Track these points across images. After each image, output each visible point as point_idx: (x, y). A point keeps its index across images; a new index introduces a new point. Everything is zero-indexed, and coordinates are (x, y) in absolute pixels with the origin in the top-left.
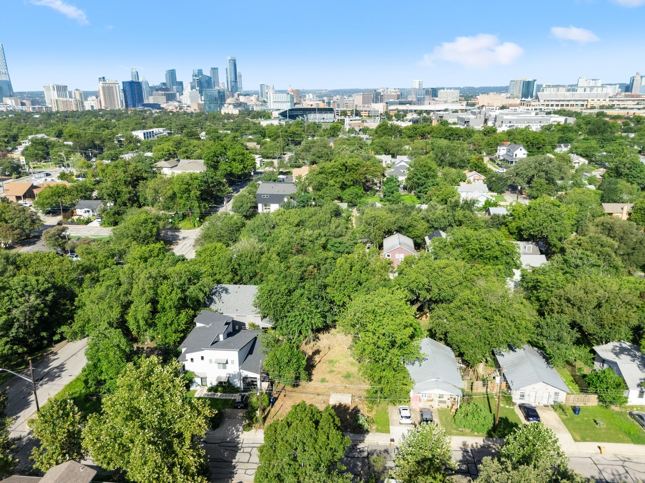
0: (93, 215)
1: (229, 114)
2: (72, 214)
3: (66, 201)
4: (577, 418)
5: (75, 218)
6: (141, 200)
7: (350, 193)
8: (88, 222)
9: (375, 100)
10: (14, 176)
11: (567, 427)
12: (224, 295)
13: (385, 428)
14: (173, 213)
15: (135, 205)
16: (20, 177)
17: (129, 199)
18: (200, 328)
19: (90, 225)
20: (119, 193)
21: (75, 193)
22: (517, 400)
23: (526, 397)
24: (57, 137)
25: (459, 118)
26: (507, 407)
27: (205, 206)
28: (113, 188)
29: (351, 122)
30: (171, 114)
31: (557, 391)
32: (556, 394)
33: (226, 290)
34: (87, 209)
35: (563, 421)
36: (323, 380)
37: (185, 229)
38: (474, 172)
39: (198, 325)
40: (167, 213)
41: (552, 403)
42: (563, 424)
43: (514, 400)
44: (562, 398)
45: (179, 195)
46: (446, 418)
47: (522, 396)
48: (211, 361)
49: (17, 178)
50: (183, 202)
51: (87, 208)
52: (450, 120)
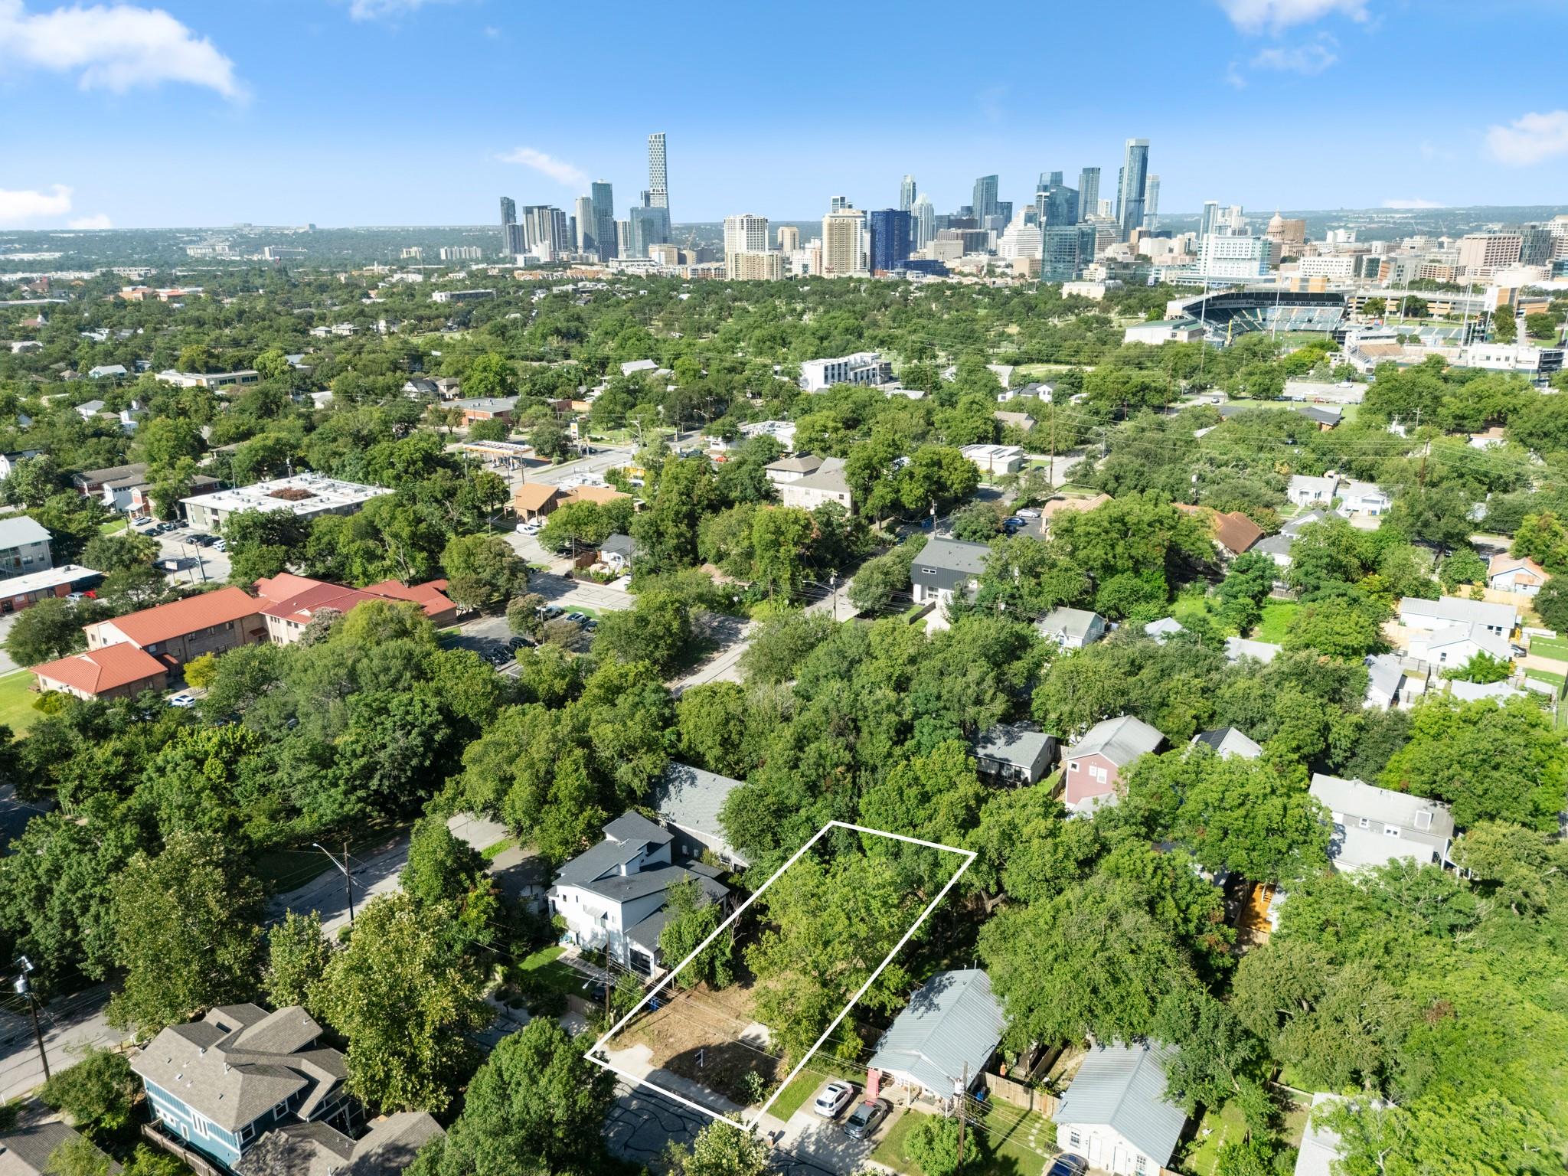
0: (622, 568)
1: (1078, 296)
2: (594, 559)
3: (589, 534)
5: (594, 568)
6: (699, 551)
8: (609, 579)
9: (1527, 252)
10: (555, 459)
12: (686, 786)
13: (783, 1112)
14: (746, 586)
15: (687, 559)
16: (566, 460)
18: (609, 843)
19: (613, 585)
20: (660, 535)
21: (605, 520)
22: (1065, 1144)
23: (1083, 1145)
26: (1037, 1151)
27: (805, 577)
32: (1141, 1160)
33: (694, 779)
34: (615, 554)
37: (756, 619)
38: (1526, 561)
39: (609, 837)
40: (736, 582)
43: (1059, 1144)
44: (1152, 1171)
46: (905, 1131)
47: (1075, 1141)
49: (560, 463)
50: (763, 568)
51: (618, 551)
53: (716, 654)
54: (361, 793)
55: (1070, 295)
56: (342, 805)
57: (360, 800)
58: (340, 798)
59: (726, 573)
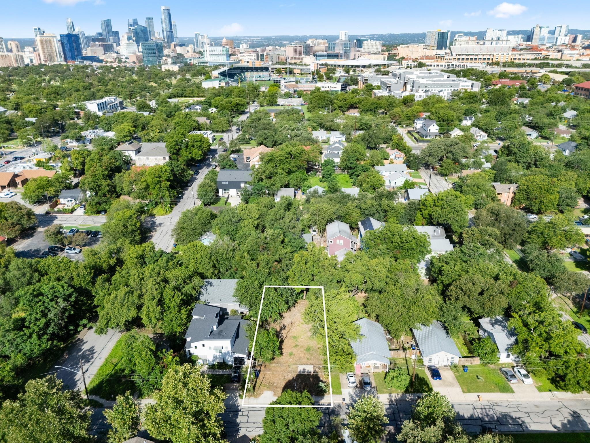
0: (76, 204)
1: (169, 70)
2: (56, 204)
3: (50, 192)
4: (466, 375)
5: (60, 207)
6: (118, 190)
7: (295, 178)
8: (73, 211)
9: (305, 51)
11: (459, 382)
12: (209, 287)
13: (338, 391)
14: (147, 202)
15: (114, 195)
17: (109, 191)
18: (196, 319)
19: (75, 213)
20: (99, 186)
21: (57, 184)
22: (426, 363)
23: (433, 361)
24: (15, 109)
25: (382, 82)
26: (420, 368)
27: (173, 193)
28: (94, 182)
29: (286, 84)
30: (112, 70)
31: (453, 356)
32: (453, 358)
33: (211, 284)
34: (69, 199)
35: (457, 377)
36: (291, 354)
37: (159, 215)
38: (396, 150)
39: (195, 317)
40: (142, 201)
41: (450, 364)
42: (456, 380)
43: (424, 364)
44: (456, 360)
45: (151, 186)
46: (379, 380)
47: (430, 360)
48: (210, 348)
50: (156, 193)
51: (70, 197)
52: (374, 82)
53: (152, 234)
54: (45, 336)
55: (166, 70)
56: (39, 345)
57: (48, 340)
58: (38, 342)
59: (135, 198)
